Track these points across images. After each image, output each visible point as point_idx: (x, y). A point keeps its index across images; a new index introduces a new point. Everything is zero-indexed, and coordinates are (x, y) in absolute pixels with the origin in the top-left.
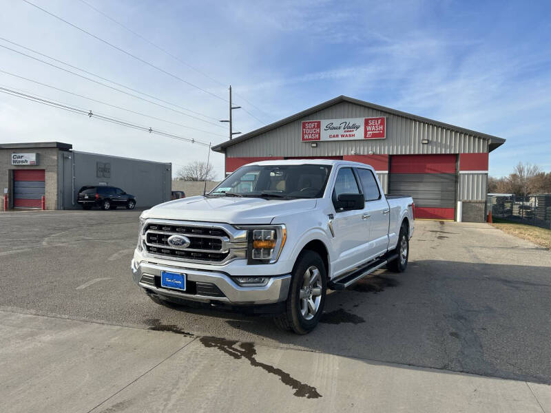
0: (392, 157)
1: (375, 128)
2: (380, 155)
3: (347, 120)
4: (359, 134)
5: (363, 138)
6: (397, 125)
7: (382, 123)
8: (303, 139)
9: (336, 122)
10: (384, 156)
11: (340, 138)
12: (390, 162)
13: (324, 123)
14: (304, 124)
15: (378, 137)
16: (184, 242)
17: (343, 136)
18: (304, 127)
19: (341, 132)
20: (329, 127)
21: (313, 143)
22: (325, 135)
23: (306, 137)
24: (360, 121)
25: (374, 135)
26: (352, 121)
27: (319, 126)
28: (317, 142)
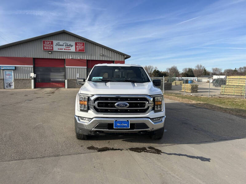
0: (88, 61)
1: (80, 47)
2: (83, 60)
3: (67, 42)
4: (73, 49)
5: (74, 51)
6: (90, 47)
7: (83, 45)
8: (44, 49)
9: (61, 43)
10: (84, 60)
11: (63, 50)
12: (87, 63)
13: (55, 42)
14: (44, 42)
15: (81, 51)
16: (126, 105)
17: (65, 49)
18: (44, 43)
19: (64, 47)
20: (58, 45)
21: (50, 51)
22: (56, 48)
23: (45, 48)
24: (73, 43)
25: (80, 50)
26: (69, 43)
27: (52, 43)
28: (52, 51)
